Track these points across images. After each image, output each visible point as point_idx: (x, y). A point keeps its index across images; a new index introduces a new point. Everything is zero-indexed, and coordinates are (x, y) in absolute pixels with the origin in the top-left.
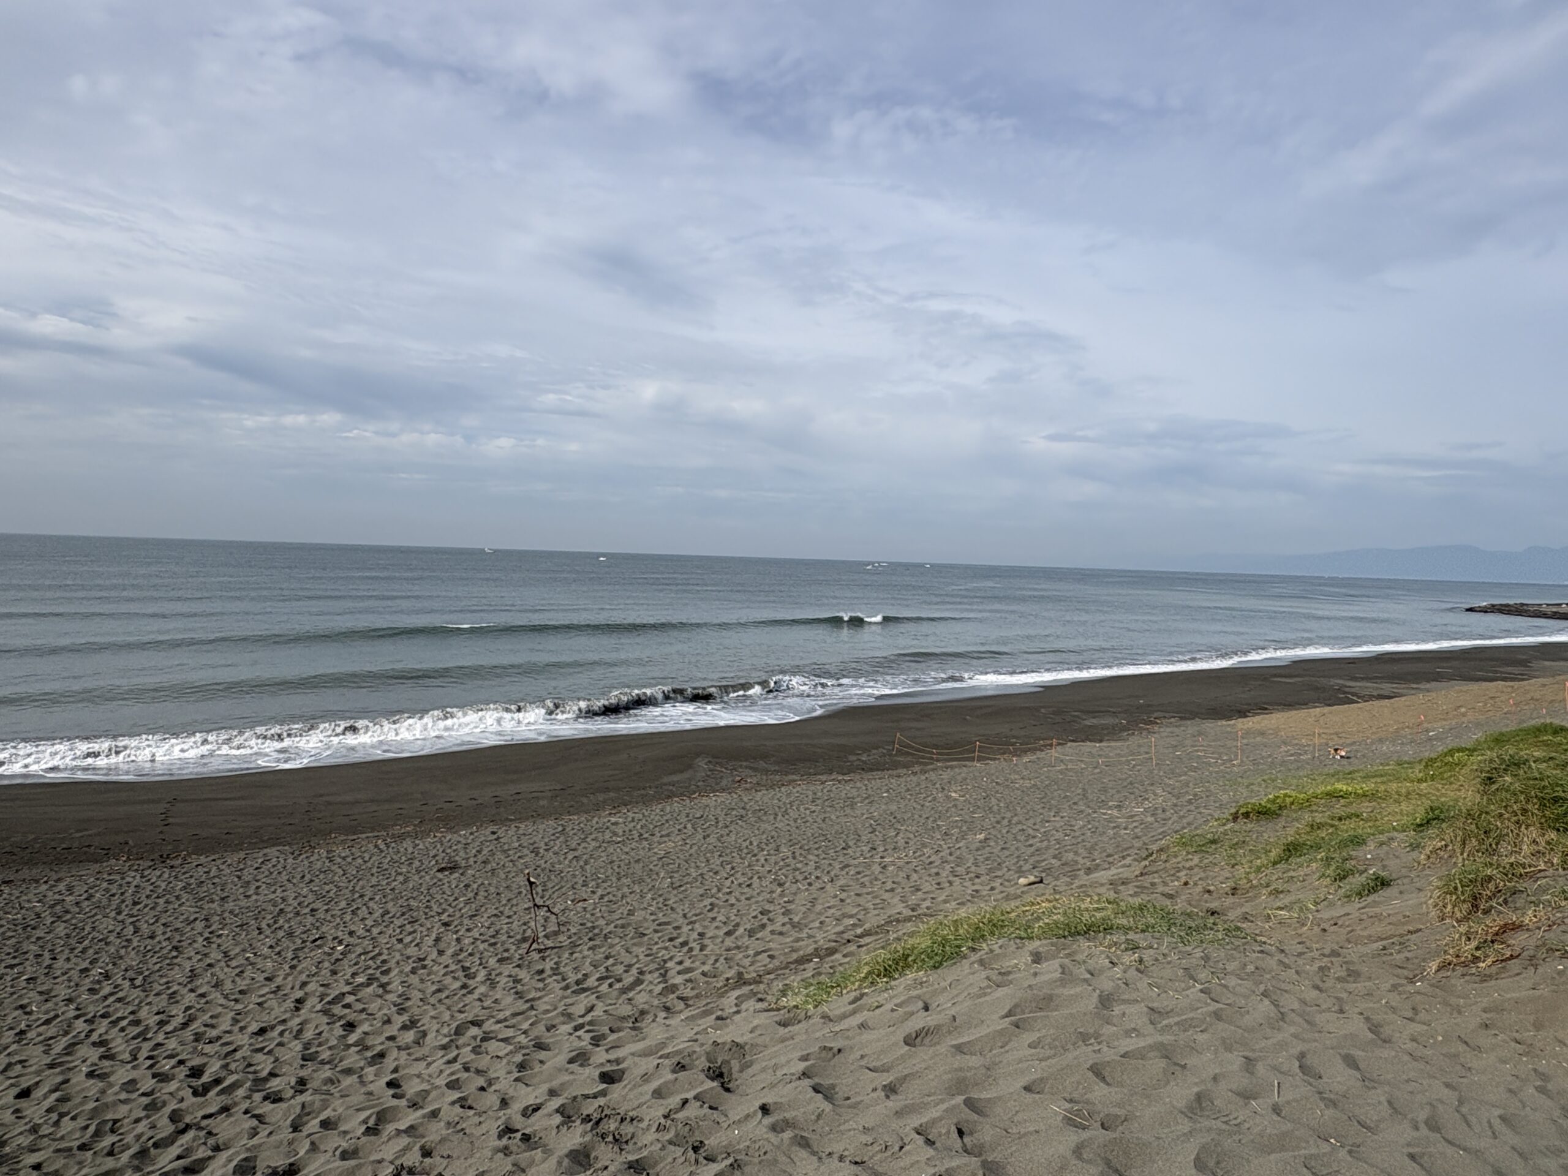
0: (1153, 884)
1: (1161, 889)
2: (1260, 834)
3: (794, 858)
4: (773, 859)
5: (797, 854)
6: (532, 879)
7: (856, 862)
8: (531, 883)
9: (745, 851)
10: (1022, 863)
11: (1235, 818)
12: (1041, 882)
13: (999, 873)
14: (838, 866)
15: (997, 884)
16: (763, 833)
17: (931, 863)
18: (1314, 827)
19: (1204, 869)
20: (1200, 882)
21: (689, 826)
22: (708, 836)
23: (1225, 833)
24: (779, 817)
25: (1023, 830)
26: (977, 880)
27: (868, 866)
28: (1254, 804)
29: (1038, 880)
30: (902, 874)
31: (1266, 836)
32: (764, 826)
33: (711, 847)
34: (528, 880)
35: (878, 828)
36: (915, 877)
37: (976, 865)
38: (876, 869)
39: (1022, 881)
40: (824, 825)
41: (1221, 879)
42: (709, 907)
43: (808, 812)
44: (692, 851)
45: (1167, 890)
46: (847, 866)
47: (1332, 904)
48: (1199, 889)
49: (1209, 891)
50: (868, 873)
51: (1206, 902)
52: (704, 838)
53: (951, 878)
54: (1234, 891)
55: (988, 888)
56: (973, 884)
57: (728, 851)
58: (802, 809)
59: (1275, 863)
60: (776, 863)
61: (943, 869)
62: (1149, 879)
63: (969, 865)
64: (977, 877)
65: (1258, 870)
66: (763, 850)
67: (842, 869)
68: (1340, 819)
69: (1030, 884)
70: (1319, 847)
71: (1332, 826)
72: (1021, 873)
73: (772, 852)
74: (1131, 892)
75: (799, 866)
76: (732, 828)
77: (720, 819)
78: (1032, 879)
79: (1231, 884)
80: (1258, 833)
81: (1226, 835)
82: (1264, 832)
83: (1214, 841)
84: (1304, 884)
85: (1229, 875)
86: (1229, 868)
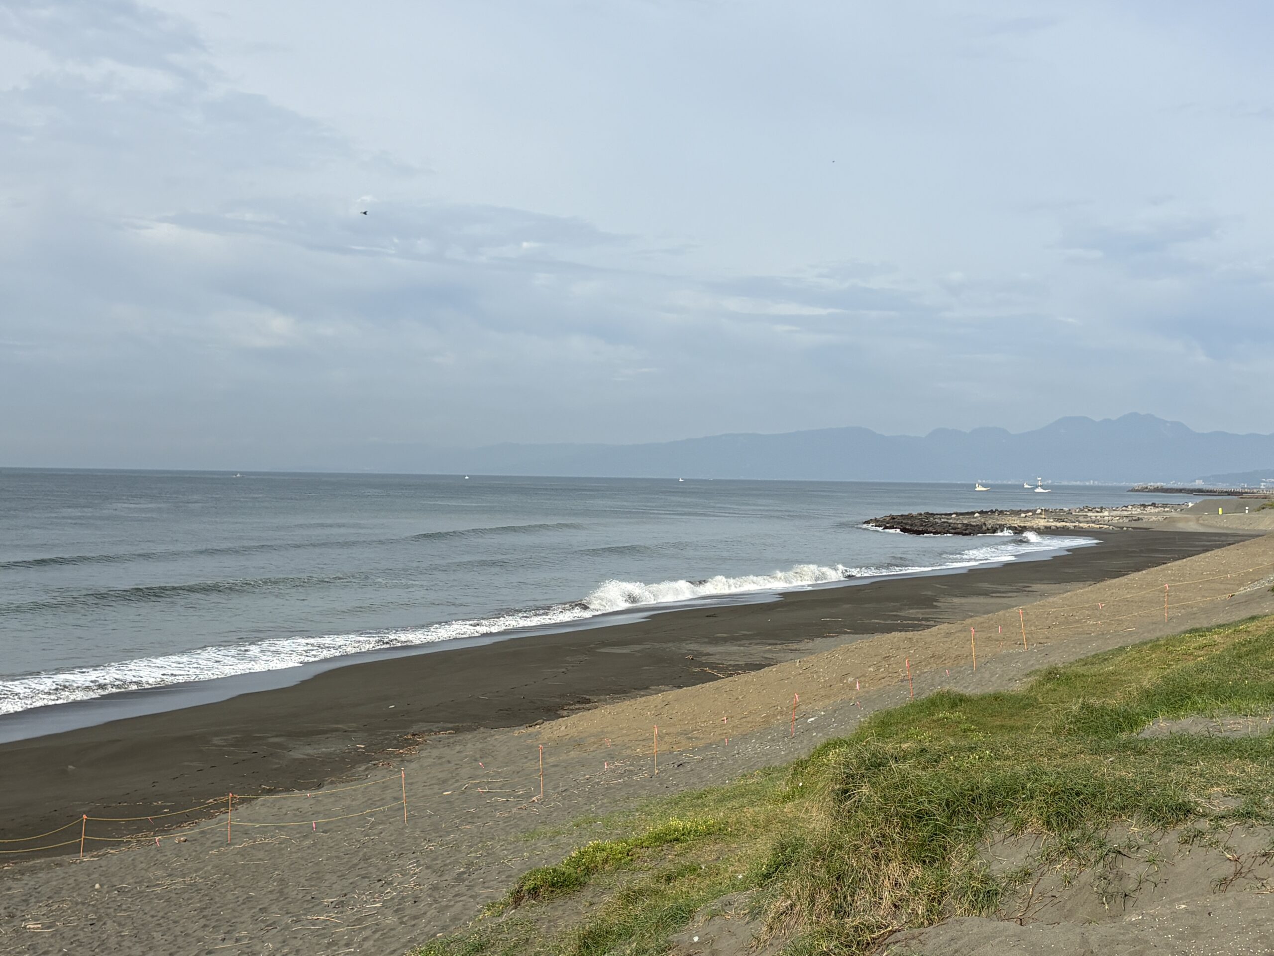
11: (517, 898)
23: (498, 929)
28: (546, 872)
80: (550, 921)
81: (500, 933)
82: (560, 918)
83: (479, 948)
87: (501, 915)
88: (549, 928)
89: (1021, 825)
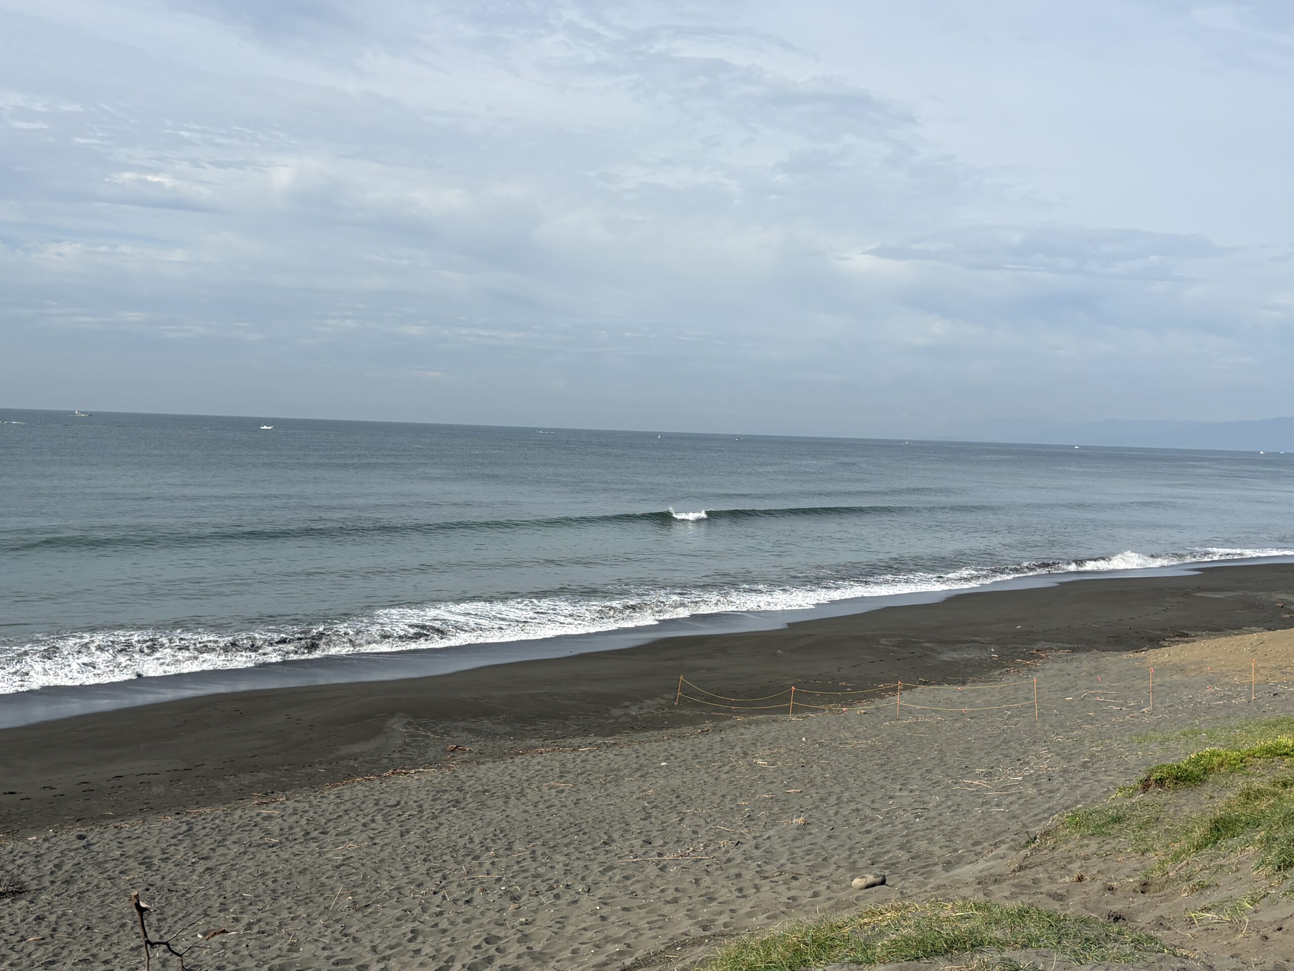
0: (1036, 881)
1: (1046, 887)
2: (1178, 808)
3: (534, 859)
4: (503, 862)
5: (539, 853)
6: (143, 905)
7: (623, 862)
8: (141, 910)
9: (462, 852)
10: (856, 856)
11: (1146, 785)
12: (883, 882)
13: (824, 872)
14: (596, 868)
15: (822, 887)
16: (489, 824)
17: (729, 860)
18: (1249, 796)
19: (1105, 857)
20: (1100, 876)
21: (379, 818)
22: (408, 831)
23: (1132, 807)
24: (513, 801)
25: (858, 810)
26: (794, 883)
27: (640, 867)
28: (1171, 767)
29: (879, 879)
30: (690, 878)
31: (1187, 810)
32: (489, 814)
33: (412, 848)
34: (138, 906)
35: (655, 812)
36: (706, 881)
37: (792, 860)
38: (652, 871)
39: (857, 882)
40: (576, 811)
41: (1126, 871)
42: (410, 935)
43: (553, 791)
44: (384, 855)
45: (1054, 888)
46: (611, 868)
47: (1275, 902)
48: (1098, 885)
49: (1111, 889)
50: (641, 877)
51: (1107, 903)
52: (402, 836)
53: (757, 882)
54: (1145, 887)
55: (810, 893)
56: (789, 889)
57: (437, 853)
58: (545, 789)
59: (1199, 848)
60: (508, 867)
61: (747, 869)
62: (1029, 874)
63: (782, 862)
64: (795, 878)
65: (1177, 857)
66: (488, 849)
67: (603, 873)
68: (1285, 785)
69: (868, 887)
70: (1255, 824)
71: (1274, 794)
72: (854, 870)
73: (501, 852)
74: (1007, 894)
75: (541, 870)
76: (442, 819)
77: (426, 806)
78: (871, 879)
79: (1139, 877)
80: (1176, 807)
81: (1134, 810)
82: (1185, 805)
83: (1117, 820)
84: (1239, 875)
85: (1138, 866)
86: (1138, 856)
87: (1131, 796)
88: (1176, 811)
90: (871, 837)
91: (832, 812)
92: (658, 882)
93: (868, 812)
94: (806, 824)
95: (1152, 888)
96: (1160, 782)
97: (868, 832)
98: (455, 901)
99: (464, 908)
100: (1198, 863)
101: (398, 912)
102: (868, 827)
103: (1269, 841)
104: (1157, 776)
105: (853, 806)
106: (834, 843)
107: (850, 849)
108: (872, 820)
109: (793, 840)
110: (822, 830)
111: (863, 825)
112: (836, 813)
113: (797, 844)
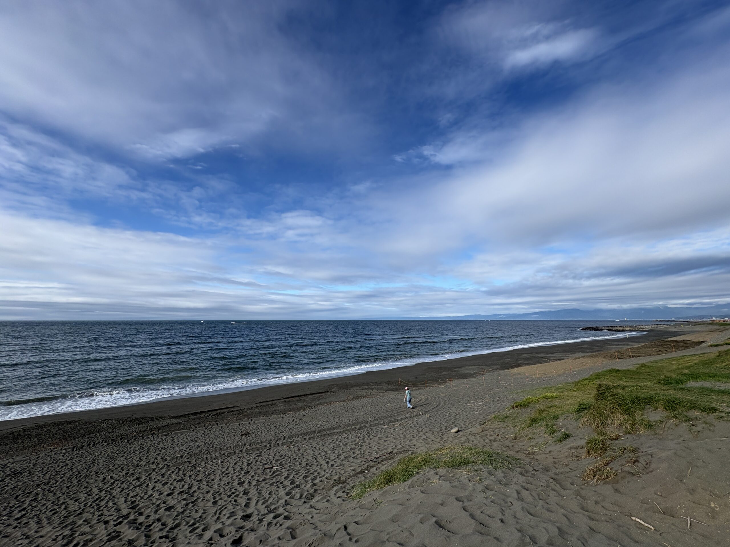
0: (486, 435)
1: (489, 438)
11: (513, 407)
19: (504, 428)
20: (503, 434)
26: (426, 434)
28: (519, 402)
30: (401, 432)
31: (524, 415)
38: (392, 430)
41: (510, 432)
45: (491, 438)
47: (550, 445)
50: (389, 432)
53: (417, 433)
54: (515, 438)
59: (528, 426)
61: (415, 429)
62: (485, 433)
63: (424, 427)
64: (426, 432)
65: (523, 429)
68: (549, 408)
70: (543, 420)
71: (547, 410)
79: (514, 434)
81: (511, 415)
83: (507, 417)
84: (540, 435)
85: (513, 431)
86: (513, 428)
87: (510, 410)
89: (657, 408)
90: (445, 420)
91: (436, 413)
92: (393, 433)
93: (445, 413)
94: (430, 417)
95: (518, 438)
96: (517, 406)
97: (445, 419)
98: (344, 438)
99: (346, 440)
100: (529, 430)
101: (331, 441)
102: (445, 418)
103: (547, 425)
104: (515, 405)
105: (441, 412)
106: (437, 422)
107: (440, 424)
108: (446, 415)
109: (426, 421)
110: (433, 418)
111: (443, 417)
112: (437, 414)
113: (428, 422)
